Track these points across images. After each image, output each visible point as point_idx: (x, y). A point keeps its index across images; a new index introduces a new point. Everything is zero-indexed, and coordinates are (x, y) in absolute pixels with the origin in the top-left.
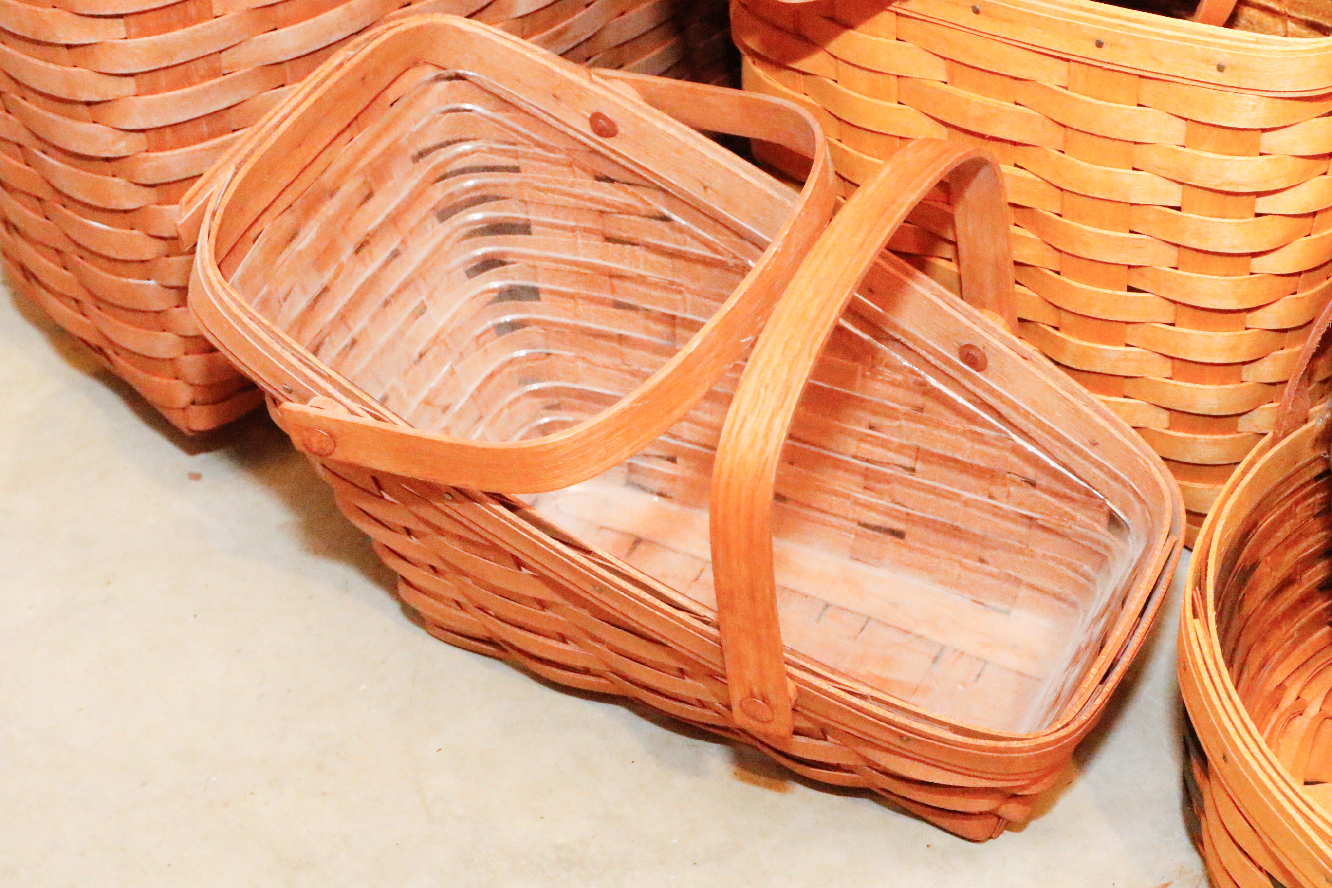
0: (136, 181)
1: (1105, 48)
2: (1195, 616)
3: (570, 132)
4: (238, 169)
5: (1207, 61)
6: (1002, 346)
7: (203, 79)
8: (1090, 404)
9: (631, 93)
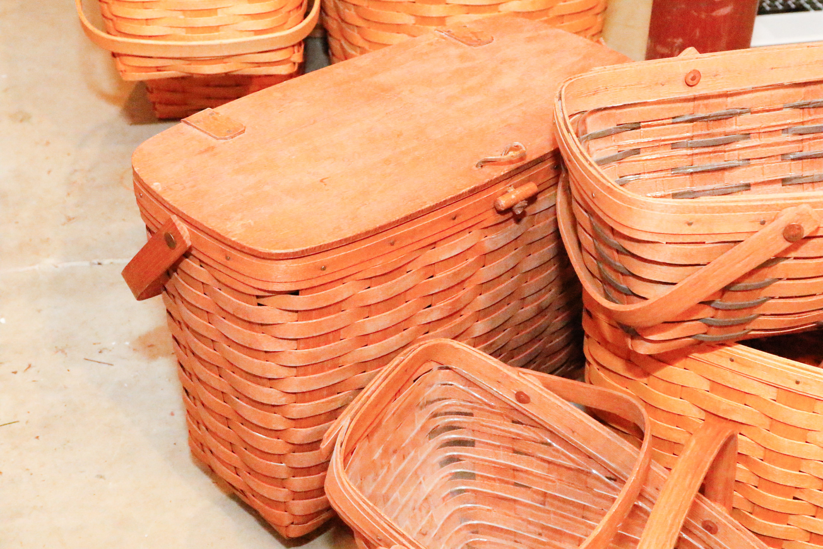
0: (287, 417)
1: (800, 385)
3: (504, 400)
4: (352, 420)
6: (725, 522)
7: (330, 368)
9: (538, 383)
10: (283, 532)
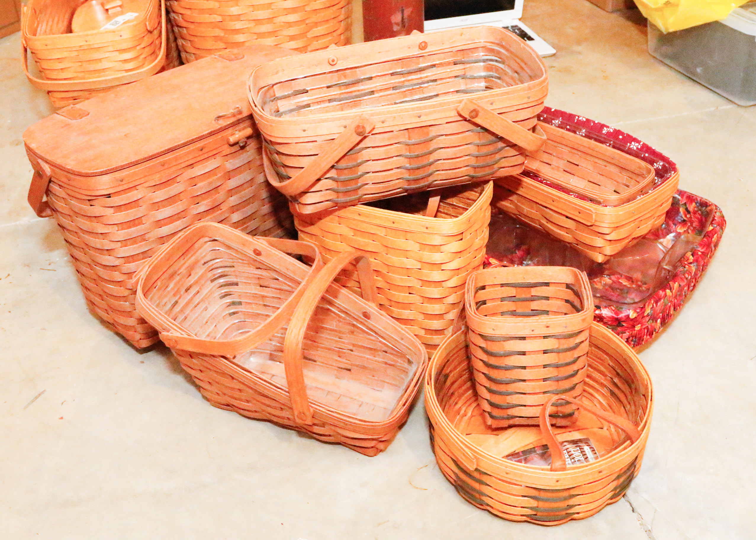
0: (122, 272)
1: (395, 224)
2: (428, 384)
3: (248, 255)
4: (149, 267)
5: (423, 226)
6: (374, 312)
7: (141, 242)
8: (400, 327)
9: (265, 243)
10: (136, 345)
